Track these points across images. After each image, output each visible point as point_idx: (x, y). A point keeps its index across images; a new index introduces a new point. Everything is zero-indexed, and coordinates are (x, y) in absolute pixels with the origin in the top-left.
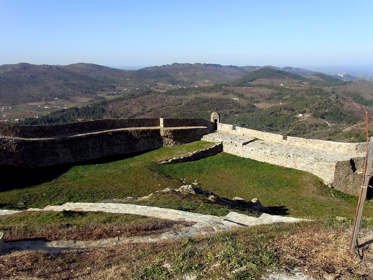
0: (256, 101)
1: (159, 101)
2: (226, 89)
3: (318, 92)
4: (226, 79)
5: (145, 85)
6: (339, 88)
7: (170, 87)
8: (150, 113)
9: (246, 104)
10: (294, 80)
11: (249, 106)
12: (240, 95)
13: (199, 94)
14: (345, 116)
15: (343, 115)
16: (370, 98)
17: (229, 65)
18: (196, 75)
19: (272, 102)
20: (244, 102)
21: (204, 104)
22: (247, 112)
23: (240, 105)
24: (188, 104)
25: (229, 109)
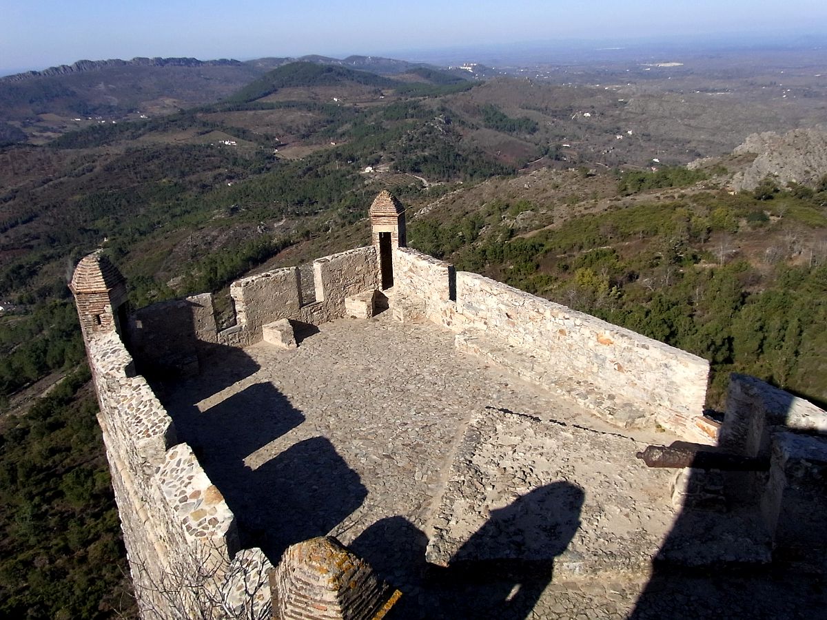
0: (277, 143)
1: (34, 167)
2: (204, 120)
3: (411, 111)
4: (213, 92)
5: (10, 123)
6: (456, 98)
7: (76, 124)
8: (11, 202)
9: (254, 152)
10: (363, 86)
11: (259, 156)
12: (238, 131)
13: (141, 139)
14: (465, 160)
15: (461, 158)
16: (519, 116)
17: (217, 60)
18: (141, 88)
19: (314, 142)
20: (247, 149)
21: (150, 163)
22: (255, 173)
23: (239, 157)
24: (108, 169)
25: (210, 170)
